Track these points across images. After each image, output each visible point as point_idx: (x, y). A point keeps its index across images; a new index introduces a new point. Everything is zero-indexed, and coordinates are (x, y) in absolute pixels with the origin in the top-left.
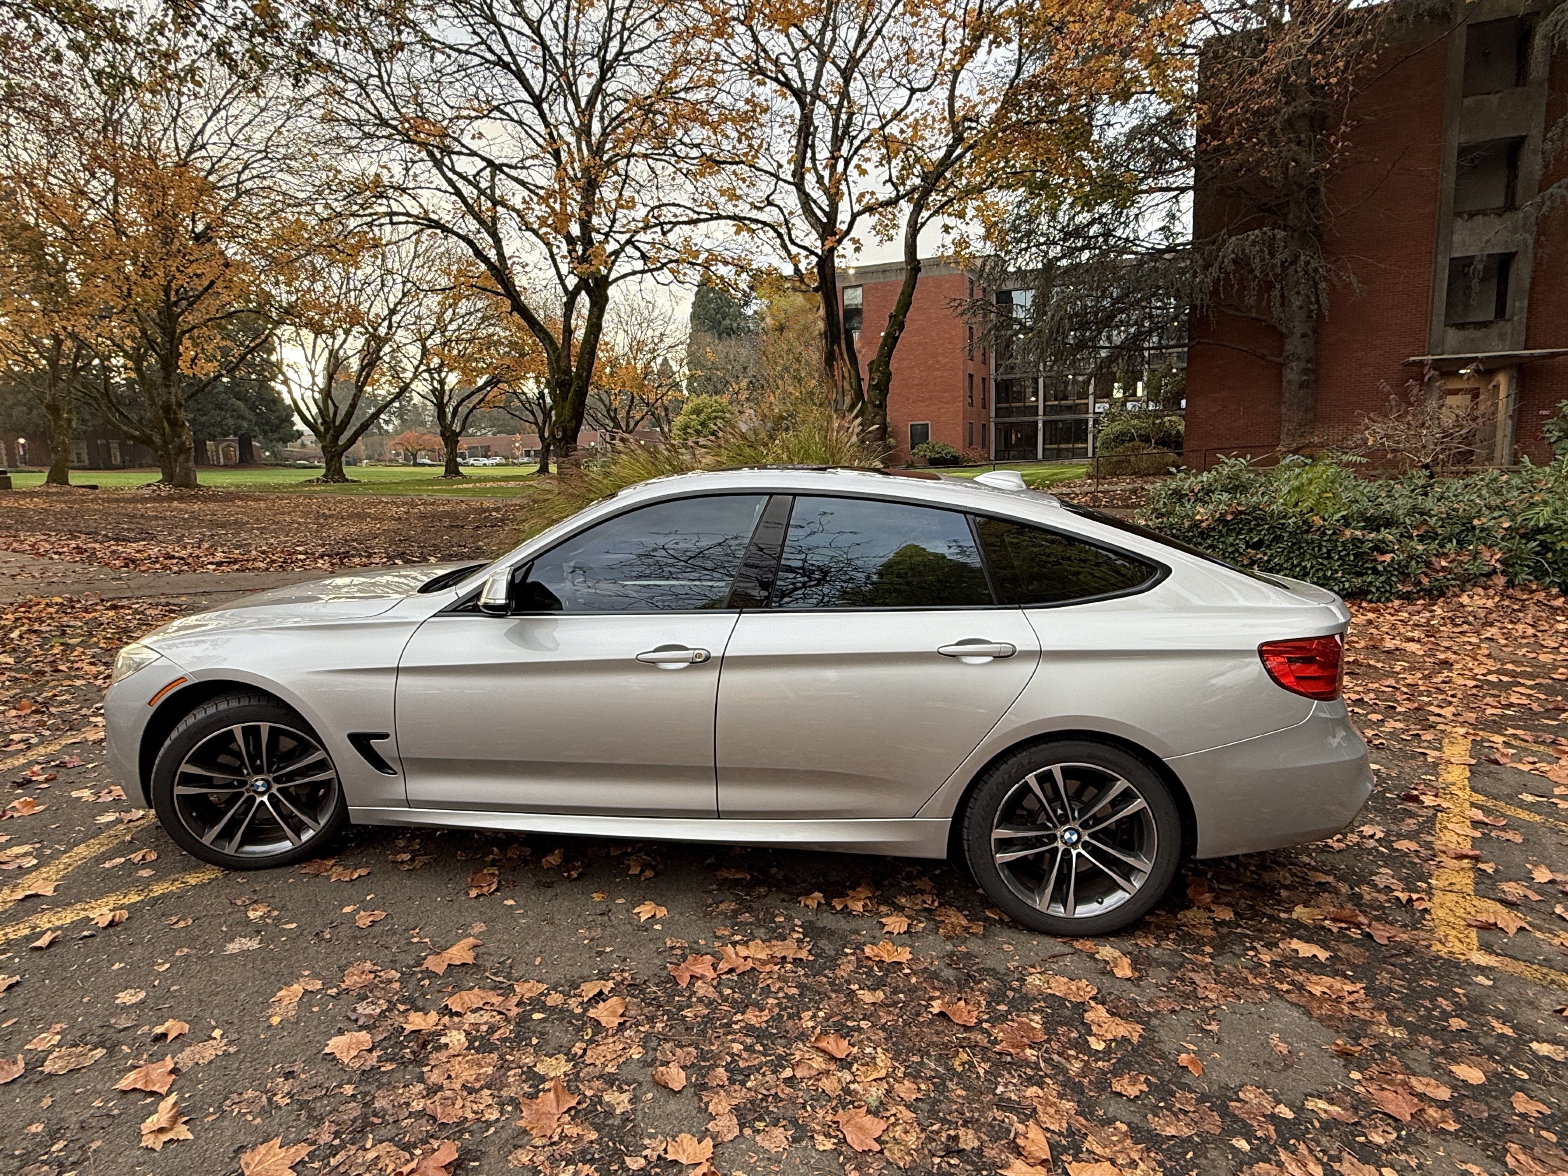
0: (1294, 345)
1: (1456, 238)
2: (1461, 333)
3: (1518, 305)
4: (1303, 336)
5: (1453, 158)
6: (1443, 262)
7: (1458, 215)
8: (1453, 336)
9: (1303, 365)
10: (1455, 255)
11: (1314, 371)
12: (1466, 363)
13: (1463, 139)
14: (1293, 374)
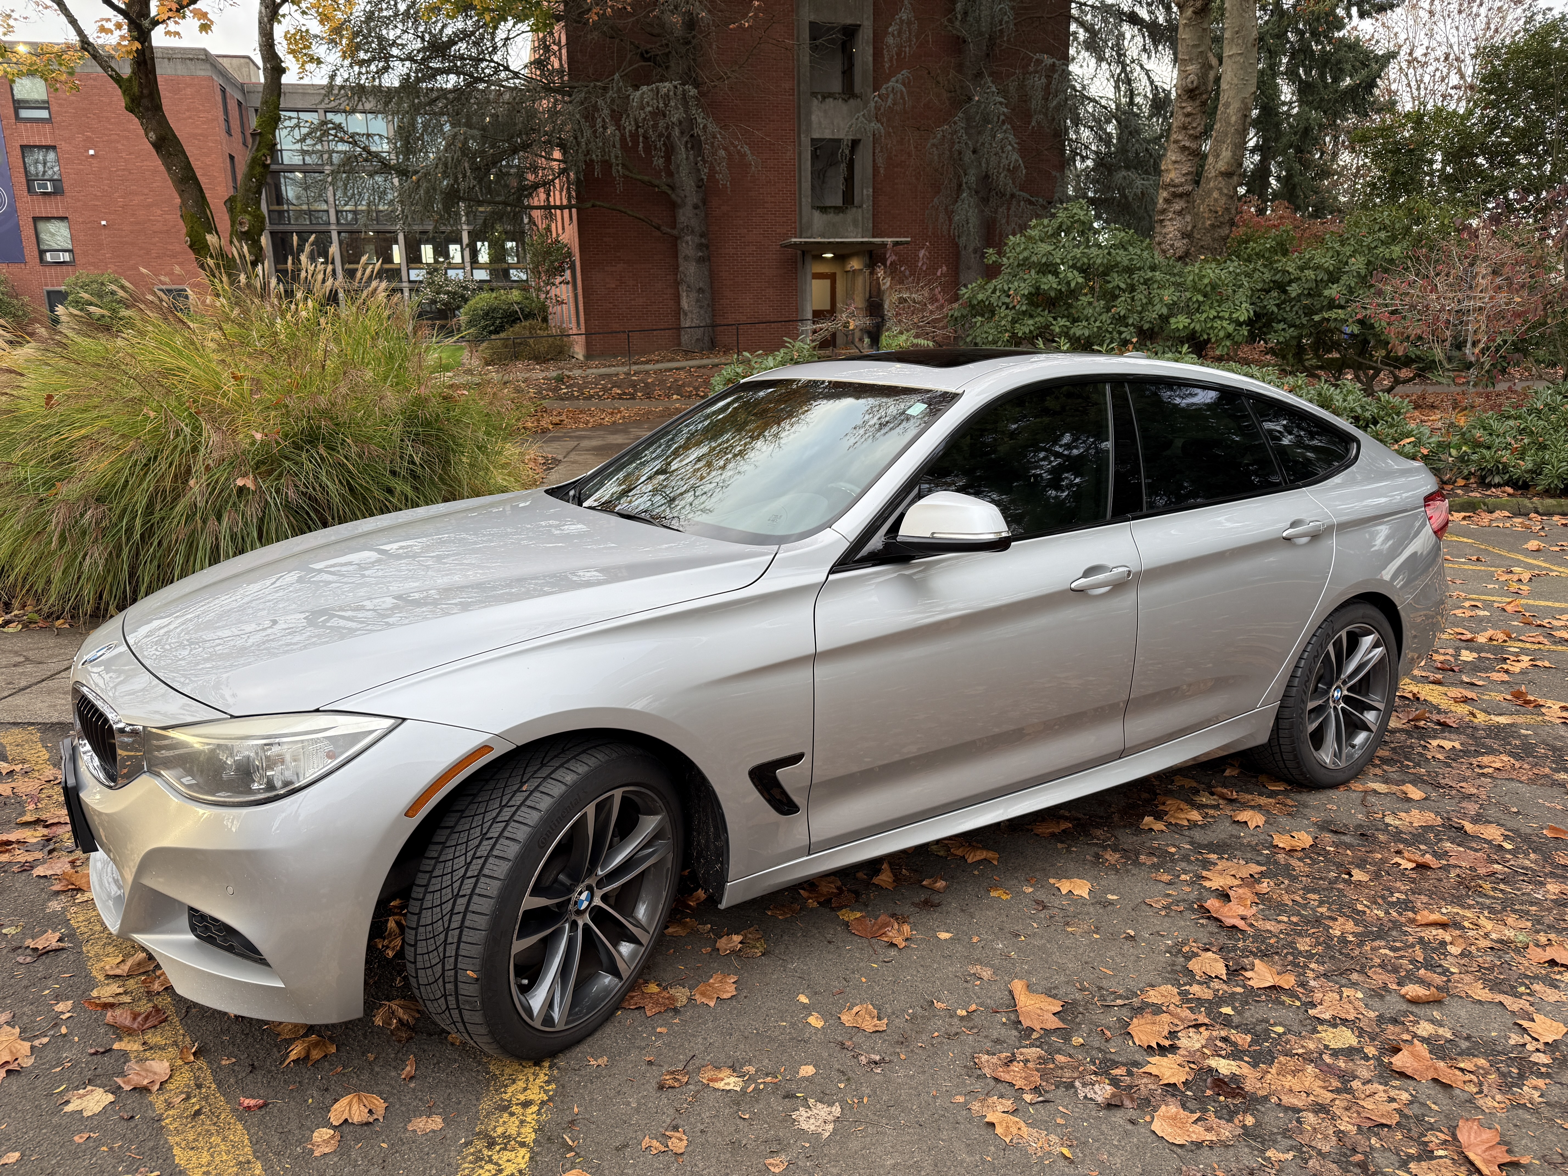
0: (686, 216)
1: (814, 118)
2: (825, 217)
3: (864, 192)
4: (696, 207)
5: (806, 34)
6: (806, 141)
7: (814, 94)
8: (818, 220)
9: (697, 240)
10: (816, 135)
11: (707, 247)
12: (828, 246)
13: (812, 18)
14: (688, 247)
